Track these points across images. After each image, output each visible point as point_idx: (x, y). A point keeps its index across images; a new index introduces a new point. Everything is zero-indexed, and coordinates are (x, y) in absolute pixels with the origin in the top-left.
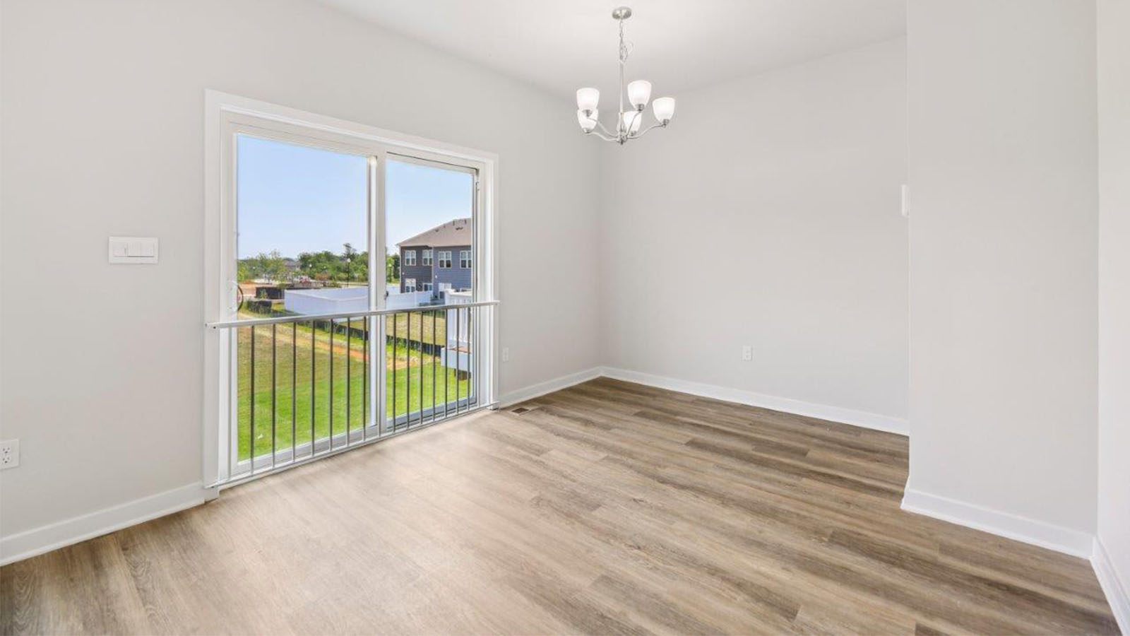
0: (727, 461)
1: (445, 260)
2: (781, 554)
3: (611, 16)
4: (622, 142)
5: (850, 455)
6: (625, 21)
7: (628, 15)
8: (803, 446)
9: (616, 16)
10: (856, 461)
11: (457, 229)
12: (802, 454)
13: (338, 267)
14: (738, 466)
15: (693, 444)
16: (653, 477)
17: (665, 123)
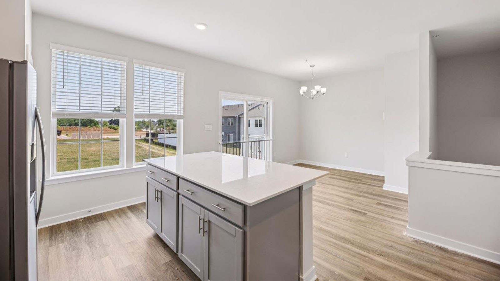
0: (340, 181)
1: (230, 122)
2: (352, 194)
3: (309, 66)
4: (312, 99)
5: (373, 181)
6: (313, 67)
7: (314, 66)
8: (361, 179)
9: (310, 66)
10: (374, 182)
11: (226, 109)
12: (361, 180)
13: (173, 124)
14: (343, 181)
15: (331, 178)
16: (321, 183)
17: (324, 94)
